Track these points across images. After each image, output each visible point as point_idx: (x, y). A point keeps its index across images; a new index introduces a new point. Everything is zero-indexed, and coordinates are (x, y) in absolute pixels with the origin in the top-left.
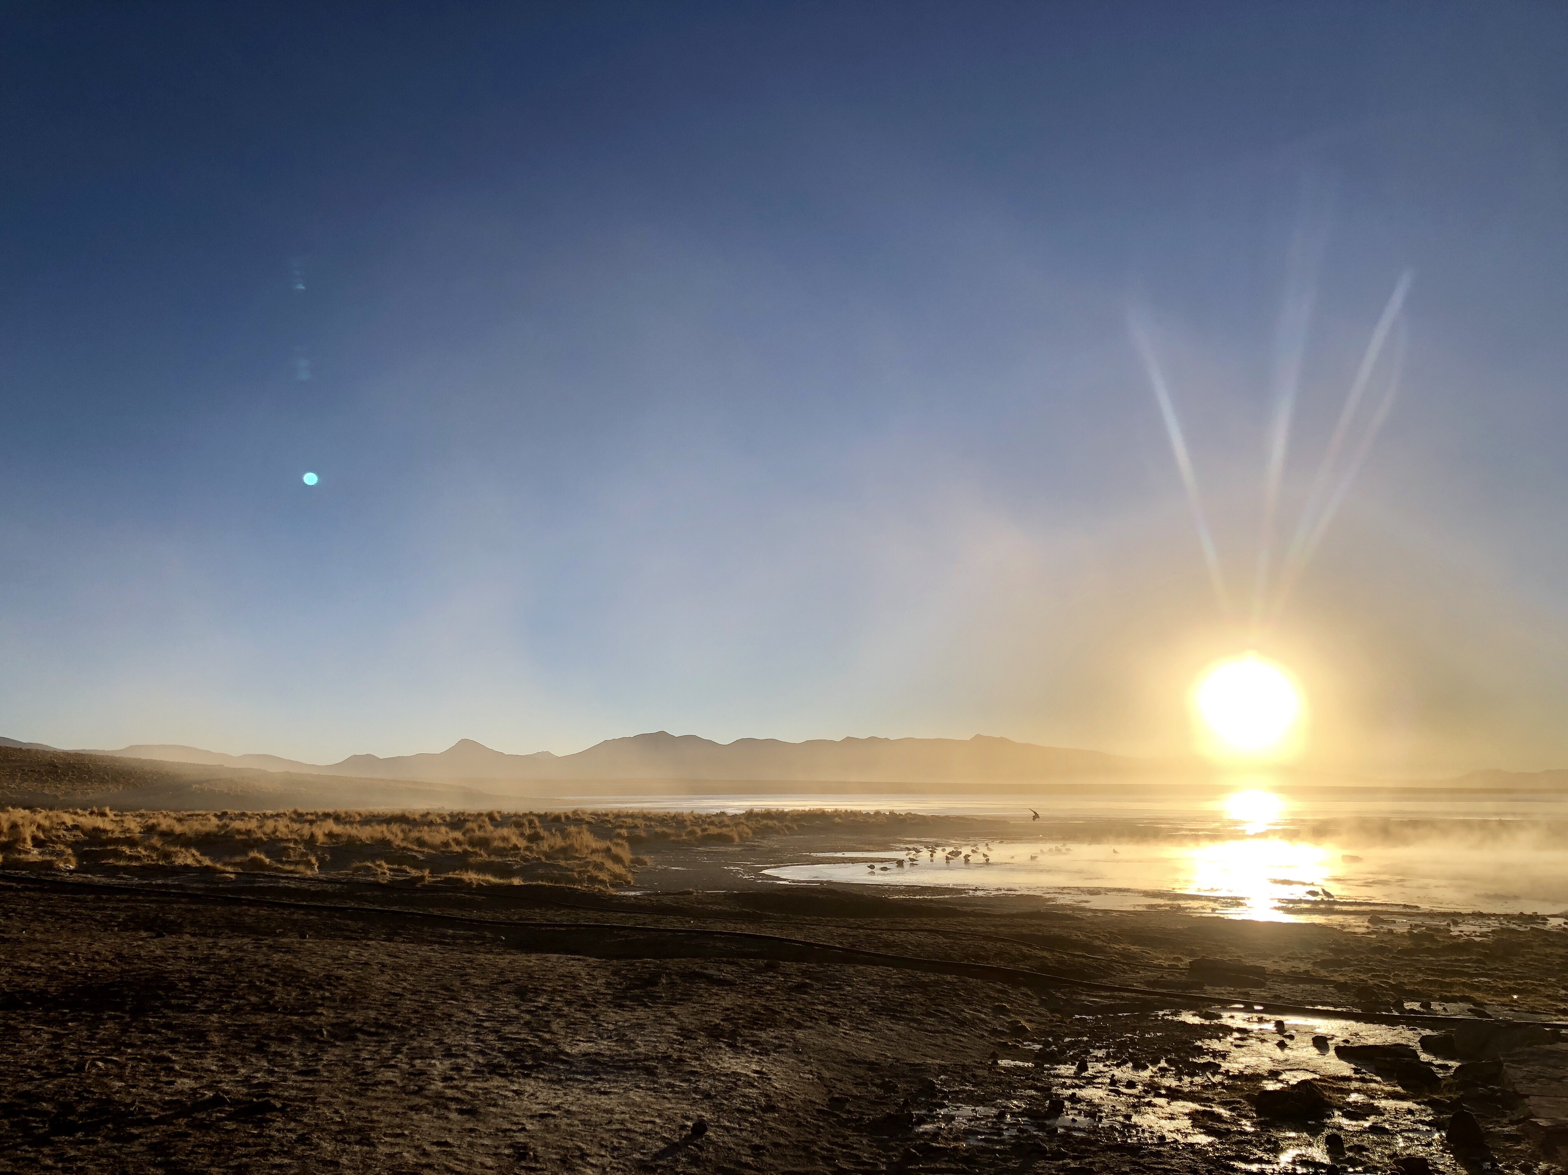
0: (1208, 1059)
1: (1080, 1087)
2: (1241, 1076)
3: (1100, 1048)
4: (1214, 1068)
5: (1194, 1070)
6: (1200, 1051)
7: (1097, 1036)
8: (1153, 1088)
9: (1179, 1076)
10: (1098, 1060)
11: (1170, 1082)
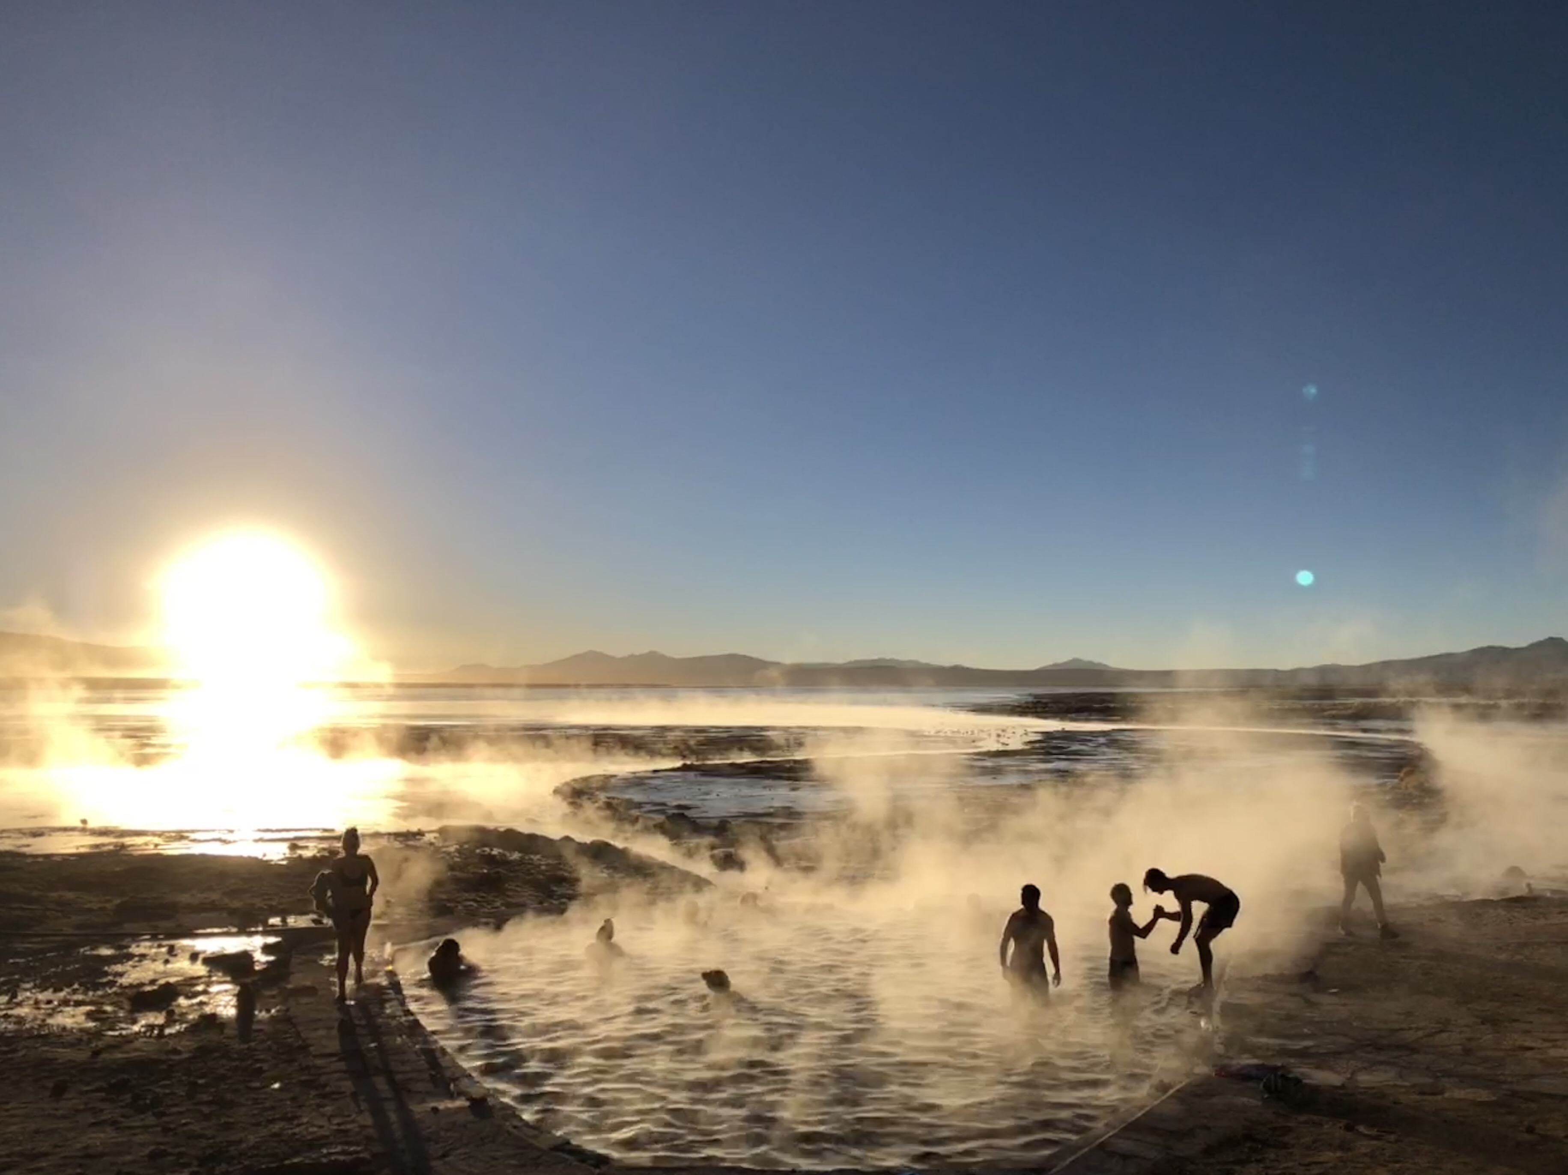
0: (110, 978)
1: (11, 1009)
2: (131, 986)
3: (28, 982)
4: (112, 984)
5: (96, 987)
6: (106, 974)
7: (27, 973)
8: (65, 1003)
9: (85, 993)
10: (26, 990)
11: (79, 997)
